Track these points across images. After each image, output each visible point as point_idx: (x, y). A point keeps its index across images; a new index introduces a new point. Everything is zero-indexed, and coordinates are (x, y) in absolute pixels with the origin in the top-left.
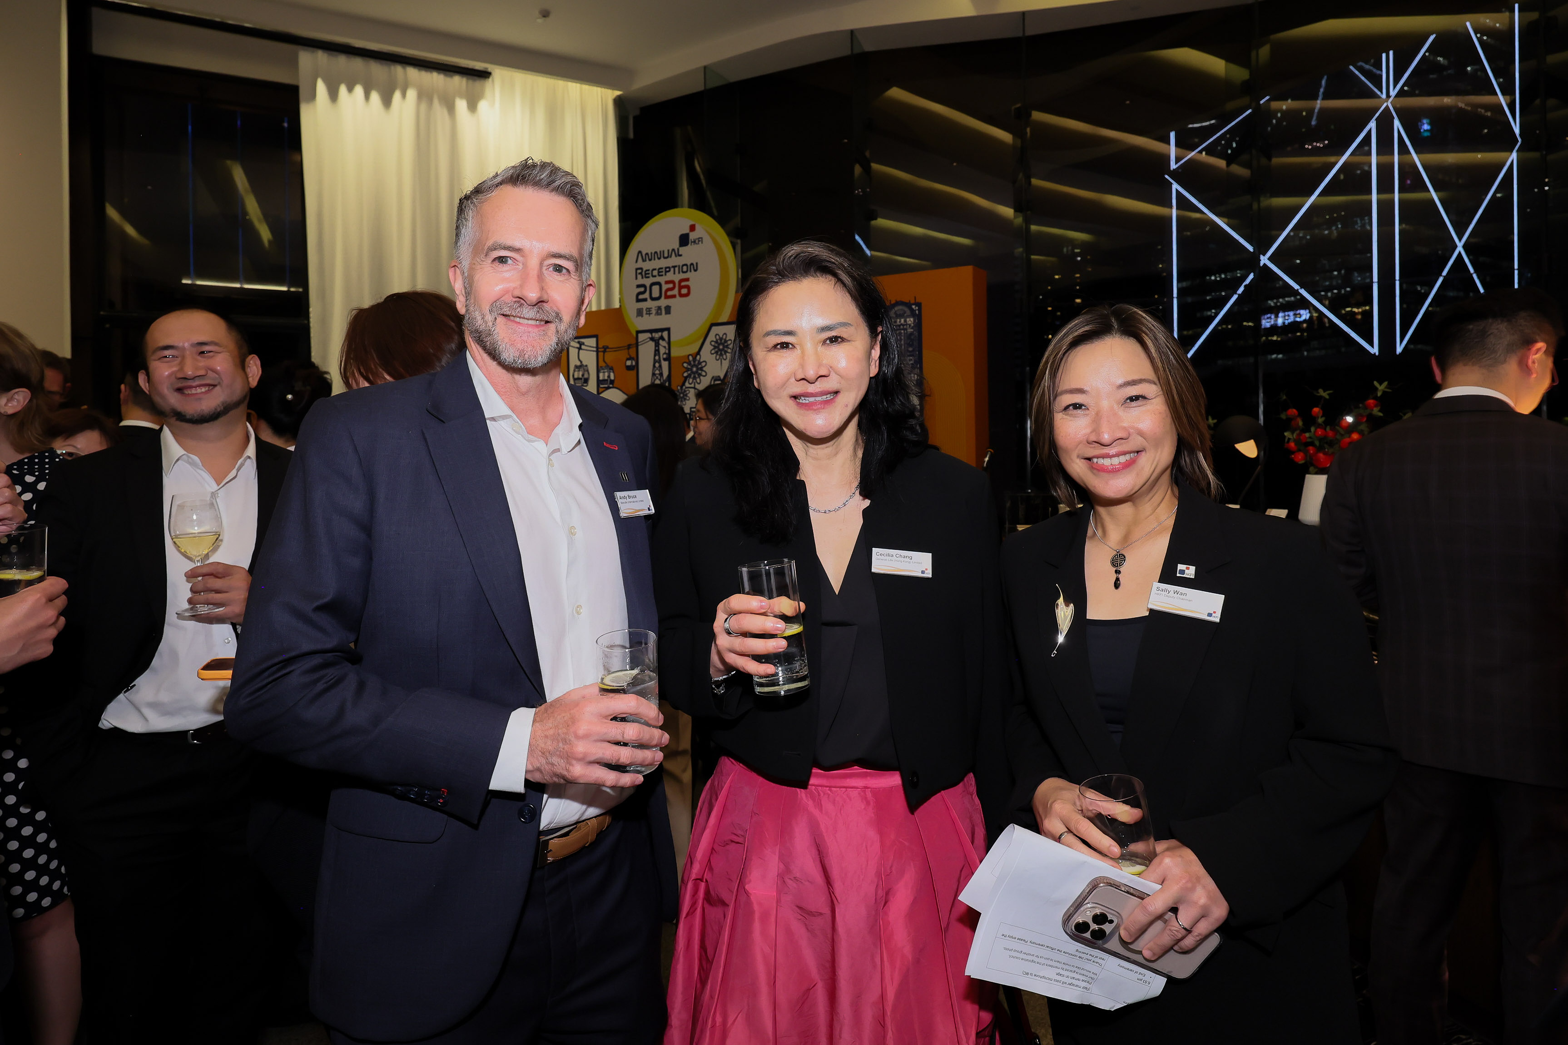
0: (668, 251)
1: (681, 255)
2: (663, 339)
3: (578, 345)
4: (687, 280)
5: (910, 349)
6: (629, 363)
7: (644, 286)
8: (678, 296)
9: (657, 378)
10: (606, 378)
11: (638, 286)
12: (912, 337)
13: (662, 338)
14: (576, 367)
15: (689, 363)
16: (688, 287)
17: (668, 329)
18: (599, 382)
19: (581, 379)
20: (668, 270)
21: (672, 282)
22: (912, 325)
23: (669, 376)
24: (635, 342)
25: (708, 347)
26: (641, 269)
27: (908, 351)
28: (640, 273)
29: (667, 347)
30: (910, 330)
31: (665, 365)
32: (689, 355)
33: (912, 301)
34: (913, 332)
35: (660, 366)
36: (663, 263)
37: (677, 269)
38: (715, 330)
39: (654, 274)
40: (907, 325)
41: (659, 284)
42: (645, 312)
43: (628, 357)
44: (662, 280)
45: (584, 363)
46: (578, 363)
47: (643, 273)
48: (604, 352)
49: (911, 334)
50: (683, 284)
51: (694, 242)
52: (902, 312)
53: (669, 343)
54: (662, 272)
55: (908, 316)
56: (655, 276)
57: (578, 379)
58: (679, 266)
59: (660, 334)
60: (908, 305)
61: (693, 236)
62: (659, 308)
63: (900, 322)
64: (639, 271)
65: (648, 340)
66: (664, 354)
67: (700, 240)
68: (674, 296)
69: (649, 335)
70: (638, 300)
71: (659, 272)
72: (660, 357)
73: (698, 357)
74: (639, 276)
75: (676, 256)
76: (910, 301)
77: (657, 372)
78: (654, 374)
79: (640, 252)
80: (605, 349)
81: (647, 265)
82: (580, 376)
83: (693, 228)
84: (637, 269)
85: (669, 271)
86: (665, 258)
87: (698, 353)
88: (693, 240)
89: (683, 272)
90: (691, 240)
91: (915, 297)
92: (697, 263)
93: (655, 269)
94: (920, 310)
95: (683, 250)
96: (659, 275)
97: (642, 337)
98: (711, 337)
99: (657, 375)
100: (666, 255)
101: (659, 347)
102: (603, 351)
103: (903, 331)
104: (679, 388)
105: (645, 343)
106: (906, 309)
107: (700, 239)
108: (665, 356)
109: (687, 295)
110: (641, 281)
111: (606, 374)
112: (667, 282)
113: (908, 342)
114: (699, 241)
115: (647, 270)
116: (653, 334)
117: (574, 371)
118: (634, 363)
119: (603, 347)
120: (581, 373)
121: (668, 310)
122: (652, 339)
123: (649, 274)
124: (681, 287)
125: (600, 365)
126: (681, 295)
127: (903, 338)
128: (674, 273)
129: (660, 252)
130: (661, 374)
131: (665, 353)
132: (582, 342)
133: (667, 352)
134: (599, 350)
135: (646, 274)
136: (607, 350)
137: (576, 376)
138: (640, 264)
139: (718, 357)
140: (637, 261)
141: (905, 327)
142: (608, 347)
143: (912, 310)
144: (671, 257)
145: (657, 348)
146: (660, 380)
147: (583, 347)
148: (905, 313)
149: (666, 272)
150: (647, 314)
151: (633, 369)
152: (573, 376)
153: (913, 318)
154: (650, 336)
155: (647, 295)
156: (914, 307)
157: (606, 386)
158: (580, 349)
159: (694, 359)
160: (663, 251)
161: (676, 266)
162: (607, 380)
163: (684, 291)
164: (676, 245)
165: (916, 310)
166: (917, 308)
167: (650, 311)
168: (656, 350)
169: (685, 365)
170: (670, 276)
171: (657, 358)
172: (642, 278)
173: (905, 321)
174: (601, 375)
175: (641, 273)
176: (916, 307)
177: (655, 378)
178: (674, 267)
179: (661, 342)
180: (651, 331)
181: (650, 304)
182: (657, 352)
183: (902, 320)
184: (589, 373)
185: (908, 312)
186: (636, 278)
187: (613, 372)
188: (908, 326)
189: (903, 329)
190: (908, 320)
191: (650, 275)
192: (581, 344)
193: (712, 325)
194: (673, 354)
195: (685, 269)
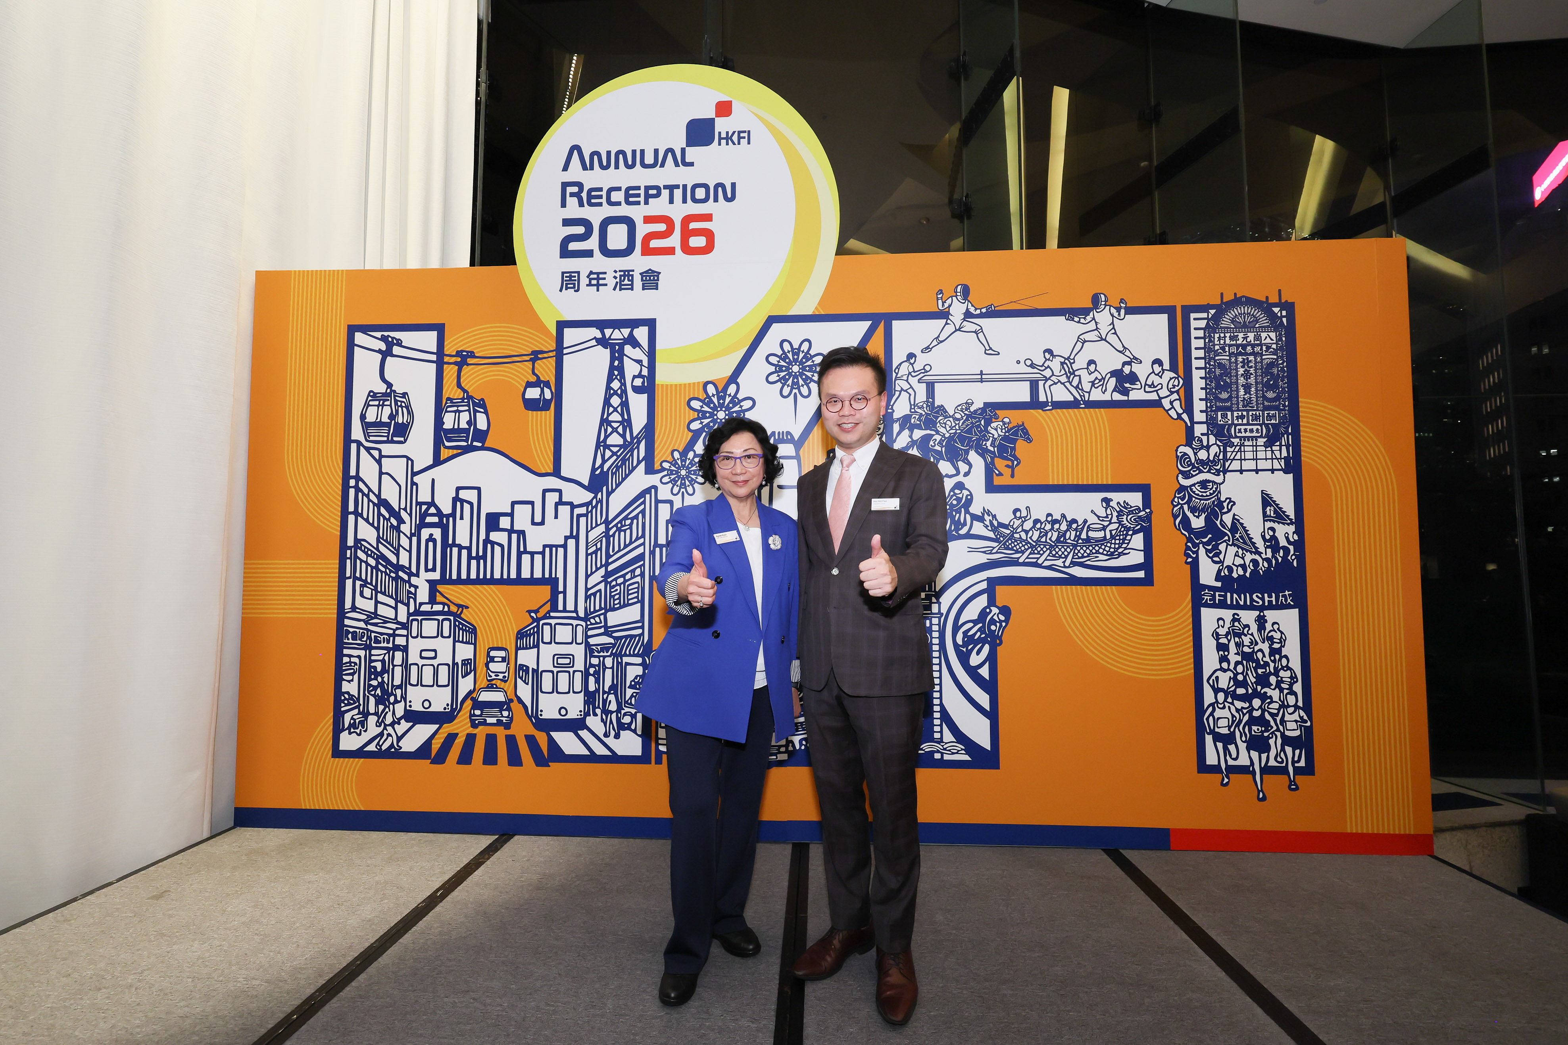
0: (656, 151)
1: (691, 164)
2: (635, 344)
3: (383, 347)
4: (708, 218)
5: (1270, 395)
6: (533, 393)
7: (586, 223)
8: (678, 250)
9: (615, 430)
10: (463, 425)
11: (567, 222)
12: (1275, 371)
13: (632, 341)
14: (373, 395)
15: (707, 401)
16: (709, 235)
17: (651, 324)
18: (440, 434)
19: (388, 425)
20: (652, 192)
21: (667, 220)
22: (1274, 346)
23: (650, 429)
24: (553, 346)
25: (758, 366)
26: (580, 185)
27: (1265, 398)
28: (572, 195)
29: (645, 363)
30: (1268, 357)
31: (638, 404)
32: (706, 384)
33: (1274, 299)
34: (1277, 360)
35: (625, 404)
36: (640, 177)
37: (678, 193)
38: (778, 331)
39: (613, 199)
40: (1261, 345)
41: (629, 222)
42: (584, 281)
43: (533, 379)
44: (637, 213)
45: (398, 388)
46: (382, 388)
47: (584, 195)
48: (460, 365)
49: (1271, 365)
50: (693, 225)
51: (728, 138)
52: (1248, 319)
53: (652, 354)
54: (638, 195)
55: (1264, 329)
56: (619, 204)
57: (378, 424)
58: (685, 186)
59: (626, 332)
60: (1265, 306)
61: (722, 125)
62: (627, 274)
63: (1245, 338)
64: (575, 189)
65: (594, 342)
66: (635, 377)
67: (744, 136)
68: (670, 251)
69: (595, 333)
70: (565, 253)
71: (627, 196)
72: (623, 384)
73: (732, 389)
74: (572, 202)
75: (677, 165)
76: (1267, 298)
77: (615, 417)
78: (604, 422)
79: (576, 148)
80: (464, 358)
81: (594, 179)
82: (385, 419)
83: (724, 109)
84: (565, 185)
85: (658, 195)
86: (644, 166)
87: (734, 378)
88: (724, 135)
89: (695, 201)
90: (720, 133)
91: (1280, 291)
92: (733, 185)
93: (619, 189)
94: (1291, 317)
95: (693, 153)
96: (628, 203)
97: (571, 336)
98: (770, 344)
99: (615, 425)
100: (649, 159)
101: (621, 362)
102: (455, 363)
103: (1251, 358)
104: (677, 455)
105: (580, 347)
106: (1258, 314)
107: (746, 135)
108: (638, 382)
109: (708, 249)
110: (573, 210)
111: (465, 417)
112: (648, 220)
113: (1265, 380)
114: (739, 138)
115: (590, 190)
116: (608, 332)
117: (367, 405)
118: (548, 395)
119: (459, 353)
120: (387, 411)
121: (651, 280)
122: (603, 342)
123: (601, 197)
124: (687, 234)
125: (446, 394)
126: (687, 249)
127: (1252, 371)
128: (671, 201)
129: (634, 152)
130: (627, 423)
131: (640, 375)
132: (393, 338)
133: (645, 372)
134: (446, 359)
135: (590, 197)
136: (470, 361)
137: (371, 417)
138: (575, 172)
139: (786, 390)
140: (566, 168)
141: (1257, 349)
142: (472, 355)
143: (1272, 317)
144: (662, 165)
145: (616, 363)
146: (623, 436)
147: (396, 350)
148: (1257, 321)
149: (647, 197)
150: (590, 285)
151: (548, 409)
152: (363, 417)
153: (1275, 331)
154: (599, 336)
155: (593, 243)
156: (1276, 310)
157: (465, 444)
158: (386, 354)
159: (722, 393)
160: (642, 152)
161: (677, 187)
162: (466, 431)
163: (697, 242)
164: (678, 141)
165: (1282, 317)
166: (1284, 313)
167: (598, 279)
168: (612, 368)
169: (696, 404)
170: (659, 206)
171: (616, 385)
172: (581, 204)
173: (1257, 338)
174: (449, 421)
175: (577, 195)
176: (1281, 311)
177: (610, 430)
178: (671, 188)
179: (628, 349)
180: (600, 325)
181: (599, 262)
182: (616, 370)
183: (1251, 336)
184: (410, 413)
185: (1264, 321)
186: (564, 205)
187: (486, 413)
188: (1264, 348)
189: (1253, 354)
190: (1264, 335)
191: (604, 200)
192: (390, 344)
193: (772, 320)
194: (661, 378)
195: (700, 193)
